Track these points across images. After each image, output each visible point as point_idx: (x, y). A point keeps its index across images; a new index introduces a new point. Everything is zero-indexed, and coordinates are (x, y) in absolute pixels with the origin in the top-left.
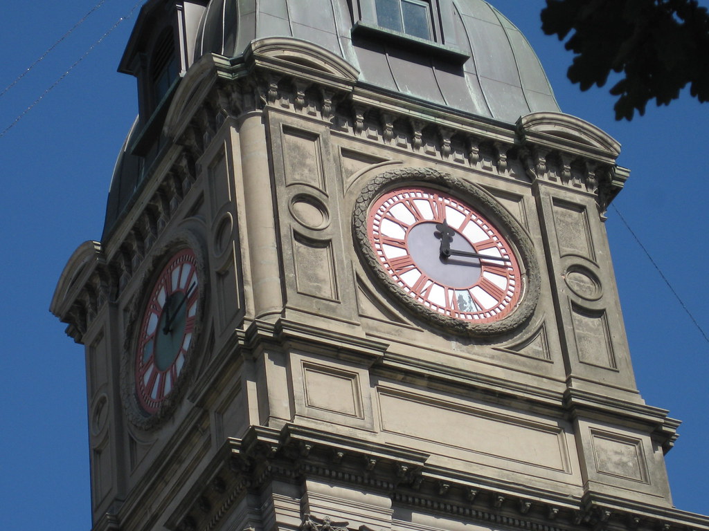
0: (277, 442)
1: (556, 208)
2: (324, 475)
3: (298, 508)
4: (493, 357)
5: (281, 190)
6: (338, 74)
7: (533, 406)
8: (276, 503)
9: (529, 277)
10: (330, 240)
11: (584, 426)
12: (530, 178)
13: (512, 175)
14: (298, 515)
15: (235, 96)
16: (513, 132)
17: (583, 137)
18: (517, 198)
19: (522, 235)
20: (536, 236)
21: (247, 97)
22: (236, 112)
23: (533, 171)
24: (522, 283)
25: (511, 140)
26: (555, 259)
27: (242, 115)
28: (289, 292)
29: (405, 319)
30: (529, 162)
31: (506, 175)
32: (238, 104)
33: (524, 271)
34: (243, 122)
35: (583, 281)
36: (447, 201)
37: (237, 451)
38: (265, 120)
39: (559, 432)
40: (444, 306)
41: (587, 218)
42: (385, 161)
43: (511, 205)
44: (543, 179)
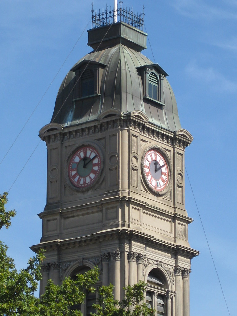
0: (129, 232)
1: (178, 155)
2: (135, 240)
3: (128, 247)
4: (161, 201)
5: (130, 154)
6: (145, 120)
7: (168, 216)
8: (125, 245)
9: (170, 176)
10: (138, 170)
11: (177, 221)
12: (173, 145)
13: (170, 144)
14: (128, 248)
15: (122, 122)
16: (173, 134)
17: (187, 135)
18: (170, 151)
19: (170, 162)
20: (172, 163)
21: (125, 123)
22: (121, 127)
23: (174, 144)
24: (168, 178)
25: (172, 136)
26: (176, 171)
27: (123, 128)
28: (130, 185)
29: (148, 191)
30: (174, 141)
31: (169, 145)
32: (123, 125)
33: (169, 175)
34: (123, 130)
35: (179, 177)
36: (157, 153)
37: (120, 232)
38: (128, 131)
39: (171, 222)
40: (154, 186)
41: (182, 157)
42: (148, 142)
43: (168, 153)
44: (176, 146)
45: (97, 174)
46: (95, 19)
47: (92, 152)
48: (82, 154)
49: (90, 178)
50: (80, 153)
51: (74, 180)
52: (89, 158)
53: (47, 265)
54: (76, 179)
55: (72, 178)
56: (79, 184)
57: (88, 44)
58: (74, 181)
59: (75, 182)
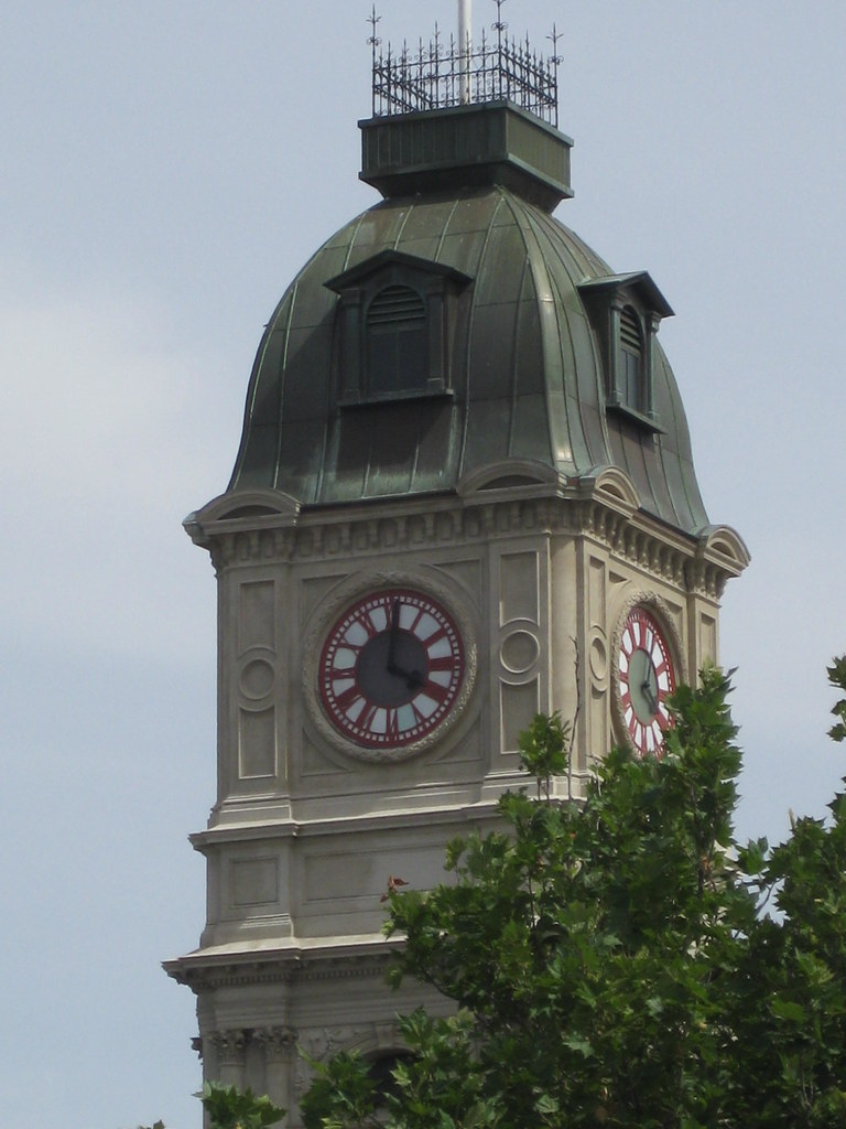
1: (701, 623)
10: (605, 691)
16: (694, 545)
17: (731, 548)
20: (686, 656)
25: (692, 554)
28: (588, 754)
31: (677, 585)
42: (623, 580)
43: (674, 617)
44: (698, 591)
45: (446, 703)
46: (386, 77)
47: (422, 611)
48: (379, 619)
49: (416, 712)
50: (368, 611)
51: (343, 712)
52: (409, 634)
53: (240, 1036)
54: (354, 712)
55: (334, 706)
56: (367, 731)
57: (363, 177)
58: (345, 717)
59: (350, 722)
